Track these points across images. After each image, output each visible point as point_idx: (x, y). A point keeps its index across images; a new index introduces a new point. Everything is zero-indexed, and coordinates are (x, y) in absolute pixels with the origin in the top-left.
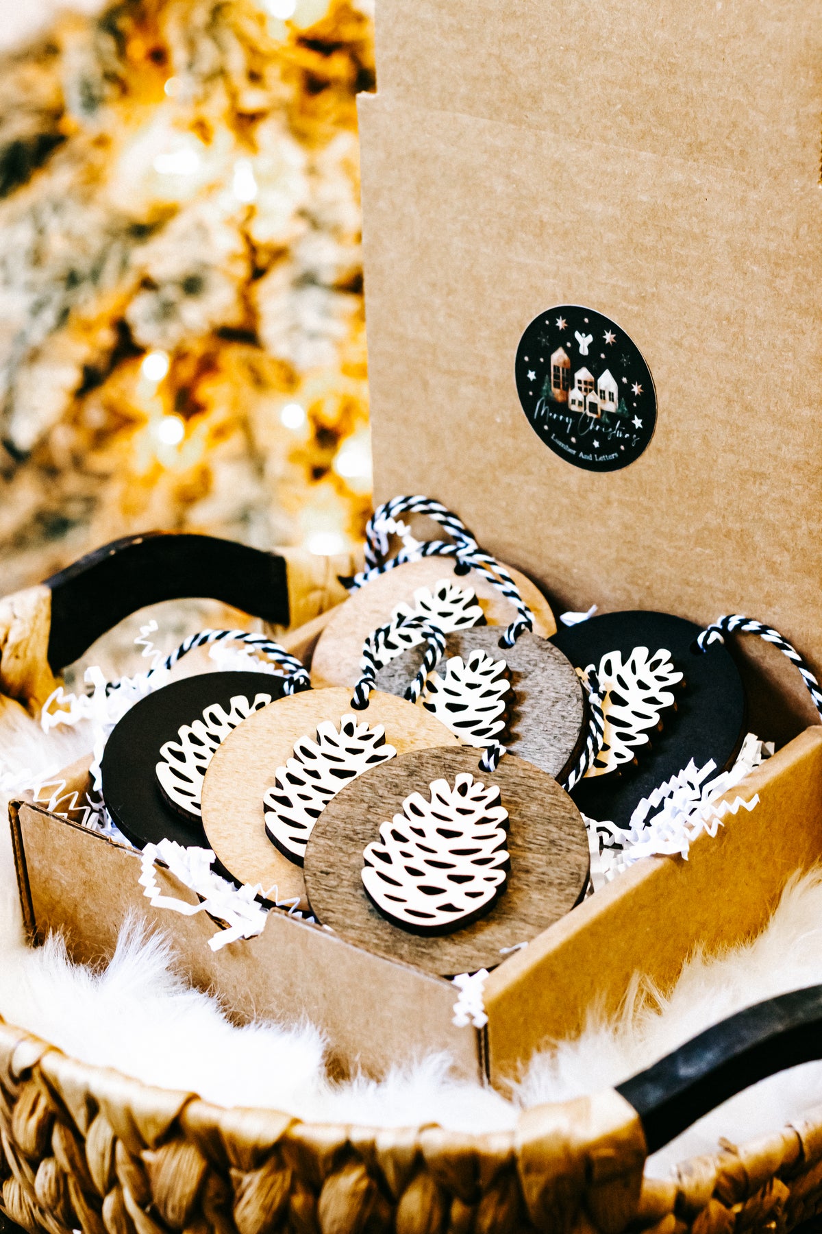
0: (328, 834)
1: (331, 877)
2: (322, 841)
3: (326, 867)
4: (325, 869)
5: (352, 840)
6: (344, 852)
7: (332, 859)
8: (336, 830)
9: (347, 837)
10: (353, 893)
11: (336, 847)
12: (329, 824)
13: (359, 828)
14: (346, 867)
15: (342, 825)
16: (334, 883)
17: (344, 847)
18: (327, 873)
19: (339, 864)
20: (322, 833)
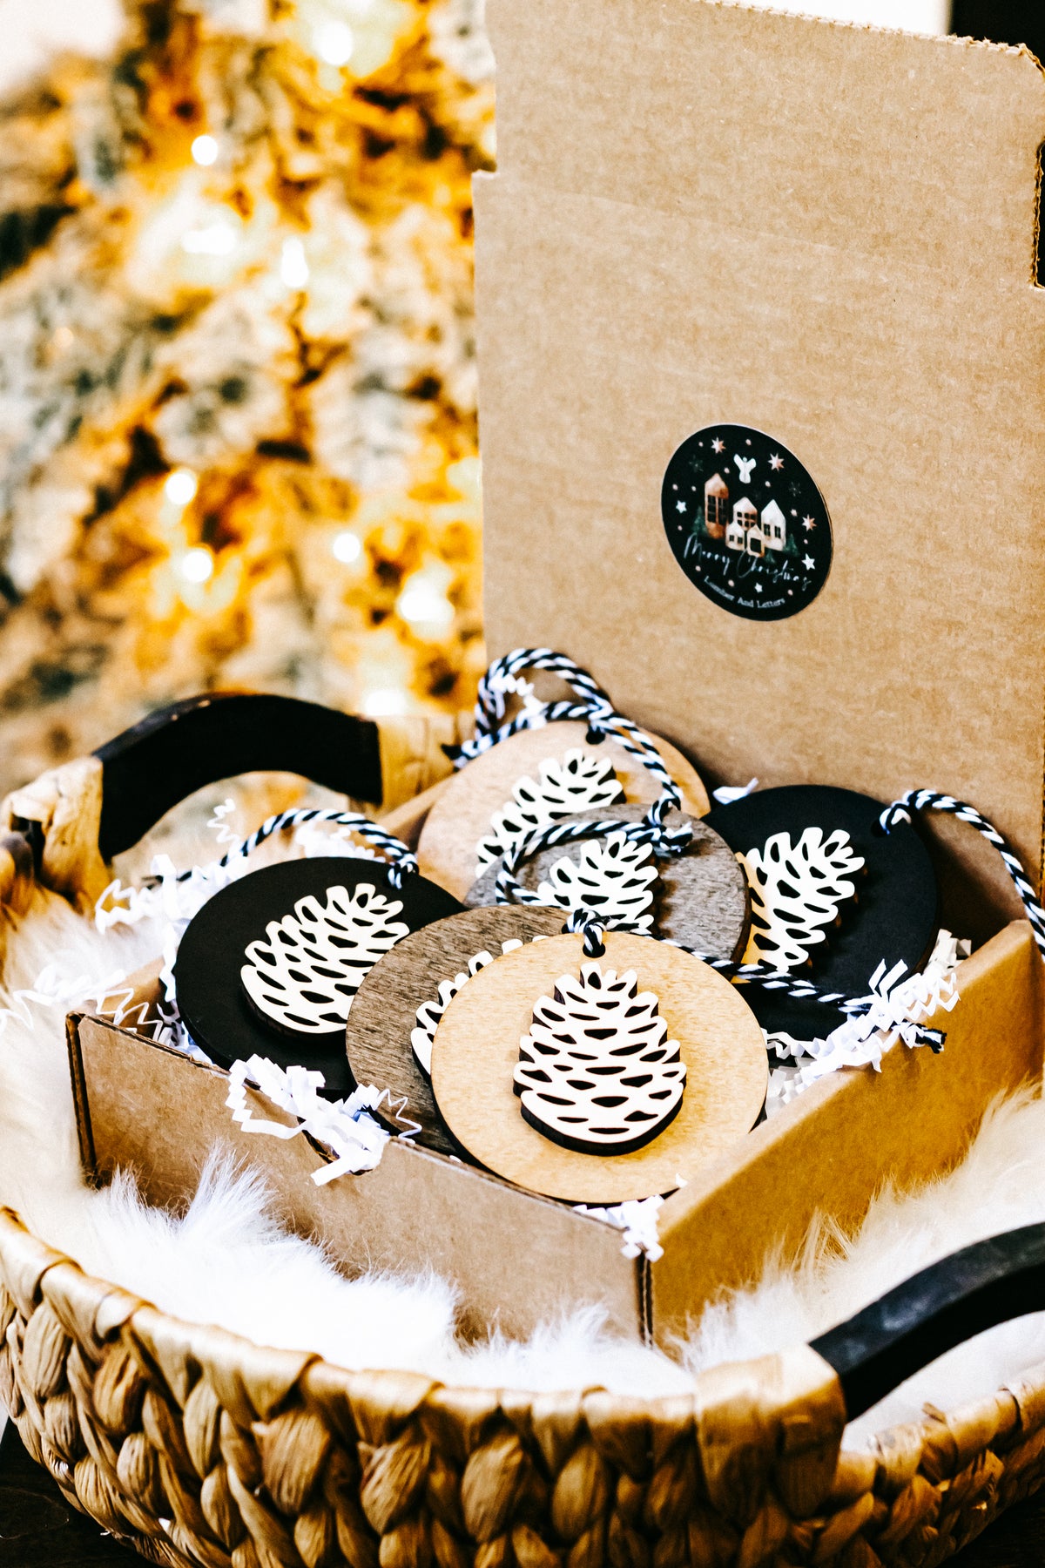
0: (380, 987)
1: (377, 1035)
2: (372, 995)
3: (372, 1024)
4: (371, 1026)
5: (406, 996)
6: (395, 1010)
7: (380, 1016)
8: (389, 985)
9: (401, 993)
10: (400, 1055)
11: (387, 1003)
12: (382, 977)
13: (416, 985)
14: (394, 1026)
15: (397, 979)
16: (379, 1043)
17: (396, 1003)
18: (373, 1031)
19: (388, 1022)
20: (374, 986)
